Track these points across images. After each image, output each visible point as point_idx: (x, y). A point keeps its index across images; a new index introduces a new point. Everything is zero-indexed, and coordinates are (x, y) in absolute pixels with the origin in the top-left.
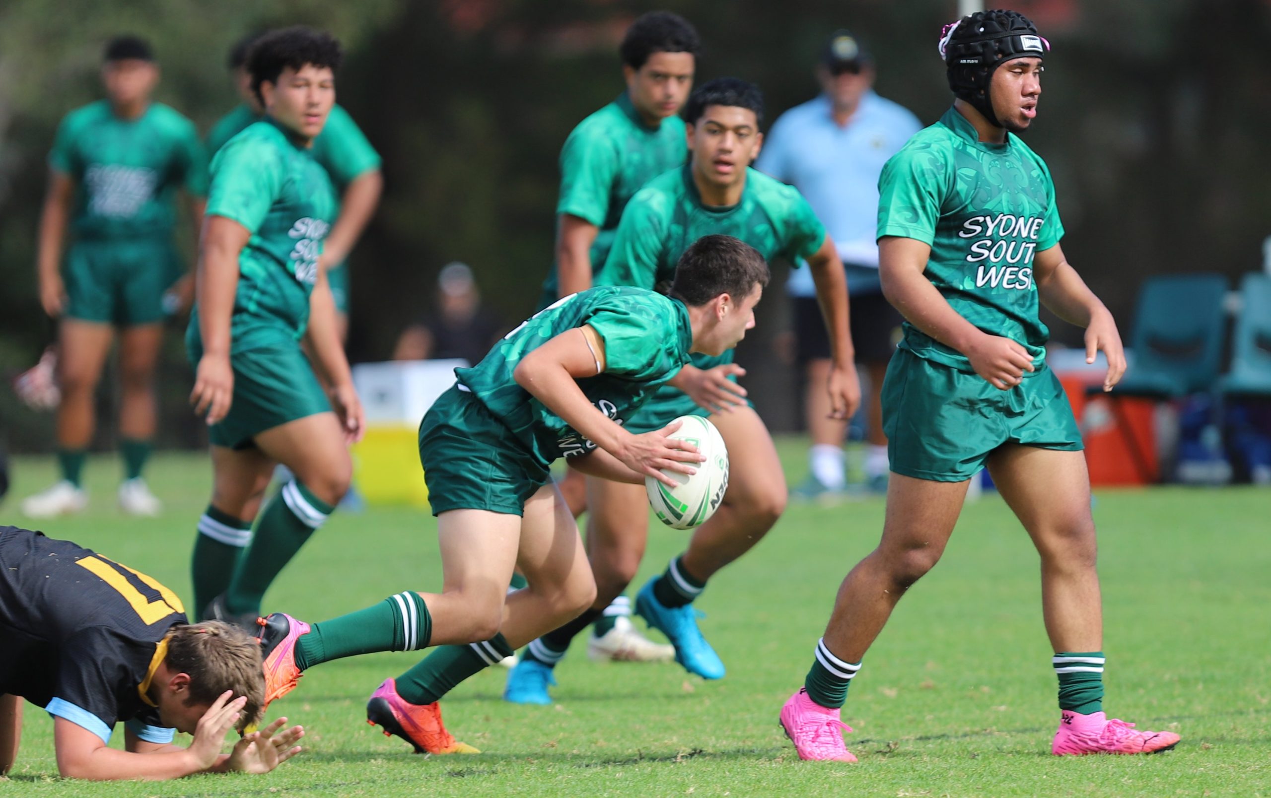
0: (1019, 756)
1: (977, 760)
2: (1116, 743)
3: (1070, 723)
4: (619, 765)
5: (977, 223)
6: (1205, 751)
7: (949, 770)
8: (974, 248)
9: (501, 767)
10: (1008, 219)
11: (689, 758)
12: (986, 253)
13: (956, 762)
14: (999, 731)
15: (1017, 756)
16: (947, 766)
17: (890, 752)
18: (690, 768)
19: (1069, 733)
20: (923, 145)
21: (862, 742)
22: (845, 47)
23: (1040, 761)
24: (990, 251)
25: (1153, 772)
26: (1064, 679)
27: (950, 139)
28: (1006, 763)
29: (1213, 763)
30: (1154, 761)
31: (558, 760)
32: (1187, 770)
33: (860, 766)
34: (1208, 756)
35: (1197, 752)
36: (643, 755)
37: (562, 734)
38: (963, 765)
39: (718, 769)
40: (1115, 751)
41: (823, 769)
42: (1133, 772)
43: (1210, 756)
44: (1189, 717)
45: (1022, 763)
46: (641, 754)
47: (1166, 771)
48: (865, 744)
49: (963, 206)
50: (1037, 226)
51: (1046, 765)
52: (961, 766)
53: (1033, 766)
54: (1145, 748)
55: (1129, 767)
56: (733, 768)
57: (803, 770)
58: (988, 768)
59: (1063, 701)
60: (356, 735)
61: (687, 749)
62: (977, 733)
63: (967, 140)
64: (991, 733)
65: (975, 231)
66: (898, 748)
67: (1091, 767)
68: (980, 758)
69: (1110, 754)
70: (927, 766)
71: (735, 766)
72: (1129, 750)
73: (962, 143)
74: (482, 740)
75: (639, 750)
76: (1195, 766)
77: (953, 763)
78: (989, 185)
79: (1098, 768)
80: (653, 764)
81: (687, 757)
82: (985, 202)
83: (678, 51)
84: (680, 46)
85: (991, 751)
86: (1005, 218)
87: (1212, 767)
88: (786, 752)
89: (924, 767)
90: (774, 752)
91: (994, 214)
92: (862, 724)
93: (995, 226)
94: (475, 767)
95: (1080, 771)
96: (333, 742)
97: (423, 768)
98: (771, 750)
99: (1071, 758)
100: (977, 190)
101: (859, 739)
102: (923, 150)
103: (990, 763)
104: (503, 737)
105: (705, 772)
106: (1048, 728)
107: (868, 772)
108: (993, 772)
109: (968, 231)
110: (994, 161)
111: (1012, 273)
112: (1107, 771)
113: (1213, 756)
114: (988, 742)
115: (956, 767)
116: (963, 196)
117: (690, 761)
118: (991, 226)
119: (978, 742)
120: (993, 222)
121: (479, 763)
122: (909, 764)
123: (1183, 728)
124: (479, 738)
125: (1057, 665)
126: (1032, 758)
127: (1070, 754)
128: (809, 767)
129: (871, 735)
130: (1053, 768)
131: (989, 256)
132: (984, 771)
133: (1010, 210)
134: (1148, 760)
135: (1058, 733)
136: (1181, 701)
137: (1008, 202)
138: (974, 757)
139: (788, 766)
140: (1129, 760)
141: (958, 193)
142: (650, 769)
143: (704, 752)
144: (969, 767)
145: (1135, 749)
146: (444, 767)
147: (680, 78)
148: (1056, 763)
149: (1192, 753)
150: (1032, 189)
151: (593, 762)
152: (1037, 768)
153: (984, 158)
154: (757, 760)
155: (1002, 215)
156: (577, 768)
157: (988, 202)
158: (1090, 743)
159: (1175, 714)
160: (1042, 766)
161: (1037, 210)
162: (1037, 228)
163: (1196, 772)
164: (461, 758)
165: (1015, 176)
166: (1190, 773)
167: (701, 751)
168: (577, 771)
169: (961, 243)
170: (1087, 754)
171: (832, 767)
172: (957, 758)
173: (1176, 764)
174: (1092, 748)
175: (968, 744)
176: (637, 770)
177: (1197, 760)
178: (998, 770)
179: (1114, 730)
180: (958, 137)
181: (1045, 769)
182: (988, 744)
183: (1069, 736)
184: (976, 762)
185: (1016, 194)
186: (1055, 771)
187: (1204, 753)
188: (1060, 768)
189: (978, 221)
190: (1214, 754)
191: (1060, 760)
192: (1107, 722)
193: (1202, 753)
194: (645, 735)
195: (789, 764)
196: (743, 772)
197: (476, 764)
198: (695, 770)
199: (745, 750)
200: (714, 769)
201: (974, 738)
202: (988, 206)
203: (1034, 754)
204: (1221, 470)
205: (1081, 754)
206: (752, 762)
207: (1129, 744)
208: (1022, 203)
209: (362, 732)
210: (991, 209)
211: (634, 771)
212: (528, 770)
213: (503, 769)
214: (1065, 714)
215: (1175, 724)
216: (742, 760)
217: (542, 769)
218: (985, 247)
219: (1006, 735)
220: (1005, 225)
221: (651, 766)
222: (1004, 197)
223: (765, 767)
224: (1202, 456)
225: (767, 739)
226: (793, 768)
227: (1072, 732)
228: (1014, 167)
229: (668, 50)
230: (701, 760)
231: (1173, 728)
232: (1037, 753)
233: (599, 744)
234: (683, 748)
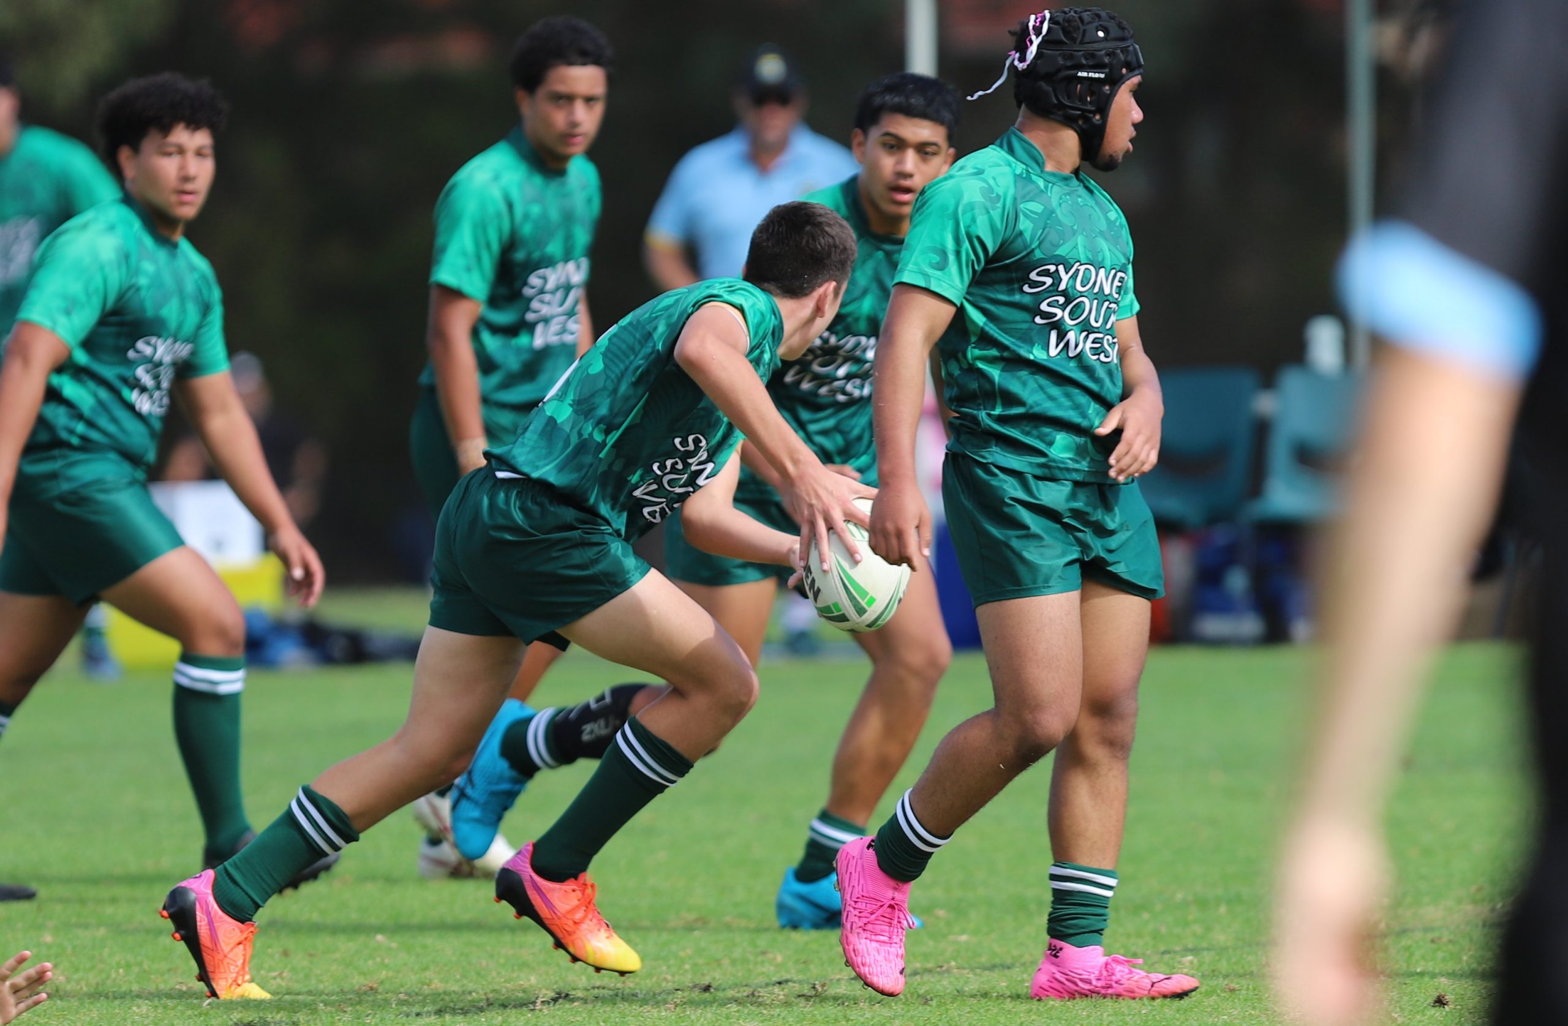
0: (986, 1000)
1: (931, 1006)
2: (1114, 985)
3: (1057, 957)
4: (459, 1013)
5: (1047, 273)
6: (1229, 994)
7: (894, 1019)
8: (1044, 307)
9: (305, 1017)
10: (1086, 269)
11: (551, 1005)
12: (1059, 312)
13: (903, 1009)
14: (958, 968)
15: (983, 1001)
16: (891, 1014)
17: (816, 996)
18: (554, 1017)
19: (1054, 969)
20: (976, 170)
21: (780, 983)
22: (771, 68)
23: (1013, 1008)
24: (1063, 311)
25: (1161, 1022)
26: (1060, 897)
27: (1010, 165)
28: (969, 1010)
29: (1240, 1010)
30: (1162, 1006)
31: (380, 1006)
32: (1205, 1018)
33: (776, 1015)
34: (1232, 1001)
35: (1218, 995)
36: (492, 1000)
37: (384, 972)
38: (911, 1013)
39: (590, 1018)
40: (1112, 995)
41: (728, 1018)
42: (1135, 1022)
43: (1236, 1001)
44: (1208, 949)
45: (989, 1010)
46: (488, 1000)
47: (1178, 1020)
48: (783, 986)
49: (1029, 250)
50: (1120, 281)
51: (1022, 1012)
52: (909, 1014)
53: (1003, 1014)
54: (1151, 992)
55: (1129, 1015)
56: (609, 1018)
57: (702, 1020)
58: (944, 1016)
59: (1054, 925)
60: (113, 975)
61: (548, 992)
62: (930, 971)
63: (1031, 168)
64: (948, 971)
65: (1044, 283)
66: (826, 991)
67: (1080, 1015)
68: (934, 1003)
69: (1104, 998)
70: (864, 1014)
71: (613, 1015)
72: (1132, 995)
73: (1024, 171)
74: (279, 980)
75: (486, 994)
76: (1216, 1014)
77: (899, 1010)
78: (1060, 224)
79: (1089, 1016)
80: (504, 1011)
81: (549, 1003)
82: (1058, 246)
83: (584, 64)
84: (587, 57)
85: (949, 994)
86: (1082, 268)
87: (1239, 1015)
88: (679, 996)
89: (861, 1016)
90: (663, 996)
91: (1069, 263)
92: (779, 959)
93: (1070, 278)
94: (270, 1016)
95: (1066, 1020)
96: (83, 983)
97: (202, 1019)
98: (660, 994)
99: (1054, 1002)
100: (1047, 230)
101: (775, 979)
102: (975, 177)
103: (947, 1010)
104: (307, 976)
105: (572, 1022)
106: (1024, 964)
107: (788, 1022)
108: (951, 1022)
109: (1034, 284)
110: (1066, 194)
111: (1097, 341)
112: (1101, 1020)
113: (1239, 999)
114: (945, 983)
115: (903, 1016)
116: (1027, 235)
117: (552, 1008)
118: (1065, 278)
119: (932, 982)
120: (1067, 273)
121: (276, 1010)
122: (841, 1011)
123: (1201, 964)
124: (275, 978)
125: (1054, 877)
126: (1002, 1003)
127: (1053, 997)
128: (709, 1015)
129: (792, 974)
130: (1030, 1017)
131: (1063, 317)
132: (940, 1020)
133: (1088, 258)
134: (1154, 1006)
135: (1040, 970)
136: (1198, 929)
137: (1085, 247)
138: (926, 1002)
139: (682, 1015)
140: (1129, 1007)
141: (1021, 233)
142: (500, 1018)
143: (572, 997)
144: (919, 1015)
145: (1138, 993)
146: (228, 1016)
147: (589, 100)
148: (1034, 1010)
149: (1212, 996)
150: (1112, 233)
151: (425, 1009)
152: (1009, 1016)
153: (1053, 190)
154: (641, 1006)
155: (1078, 264)
156: (405, 1018)
157: (1062, 245)
158: (1080, 984)
159: (1190, 946)
160: (1016, 1013)
161: (1120, 262)
162: (1120, 284)
163: (1217, 1022)
164: (251, 1004)
165: (1090, 215)
166: (1210, 1023)
167: (567, 995)
168: (404, 1022)
169: (1026, 300)
170: (1074, 999)
171: (740, 1016)
172: (904, 1003)
173: (1192, 1011)
174: (1083, 991)
175: (919, 985)
176: (483, 1019)
177: (1219, 1006)
178: (957, 1019)
179: (1113, 969)
180: (1019, 163)
181: (1020, 1018)
182: (945, 984)
183: (1054, 973)
184: (929, 1008)
185: (1094, 238)
186: (1033, 1020)
187: (1227, 997)
188: (1039, 1016)
189: (1049, 270)
190: (1241, 997)
191: (1039, 1005)
192: (1104, 959)
193: (1225, 997)
194: (494, 974)
195: (683, 1012)
196: (623, 1022)
197: (271, 1013)
198: (560, 1019)
199: (625, 993)
200: (584, 1018)
201: (926, 977)
202: (1061, 251)
203: (1005, 998)
204: (1250, 625)
205: (1067, 998)
206: (635, 1010)
207: (1131, 986)
208: (1101, 250)
209: (121, 971)
210: (1064, 255)
211: (480, 1021)
212: (339, 1020)
213: (306, 1019)
214: (1053, 944)
215: (1190, 958)
216: (623, 1006)
217: (358, 1019)
218: (1057, 305)
219: (968, 974)
220: (1083, 277)
221: (502, 1015)
222: (1080, 240)
223: (652, 1015)
224: (1224, 607)
225: (654, 979)
226: (689, 1016)
227: (1058, 968)
228: (1087, 205)
229: (571, 63)
230: (567, 1006)
231: (1188, 964)
232: (1009, 997)
233: (433, 986)
234: (544, 991)
